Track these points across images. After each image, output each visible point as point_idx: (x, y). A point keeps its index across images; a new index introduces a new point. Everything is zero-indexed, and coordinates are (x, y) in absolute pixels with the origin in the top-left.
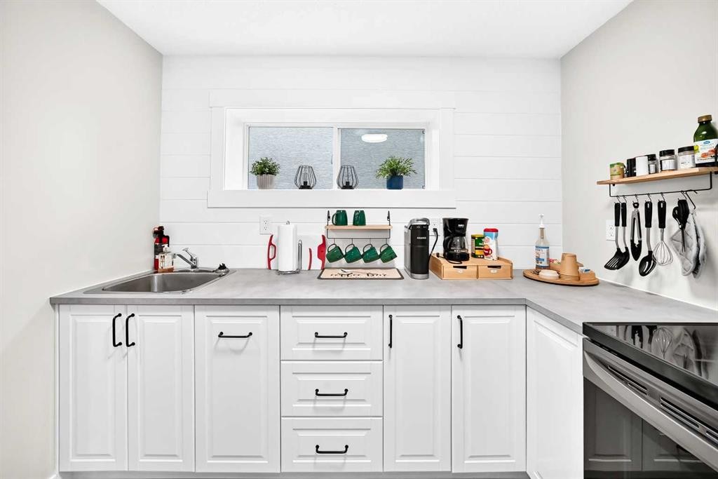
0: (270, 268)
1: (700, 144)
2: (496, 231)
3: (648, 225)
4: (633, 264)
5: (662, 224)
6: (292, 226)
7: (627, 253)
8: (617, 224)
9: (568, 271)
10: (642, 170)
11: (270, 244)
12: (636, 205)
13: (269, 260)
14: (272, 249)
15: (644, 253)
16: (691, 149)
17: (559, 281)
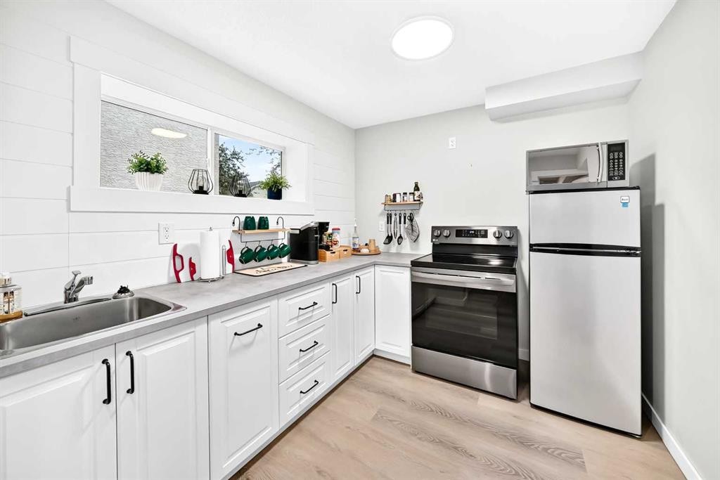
0: (179, 281)
1: (416, 192)
2: (339, 229)
3: (400, 223)
4: (395, 240)
5: (405, 223)
6: (215, 232)
7: (392, 236)
8: (388, 223)
9: (372, 248)
10: (398, 199)
11: (175, 254)
12: (396, 215)
13: (177, 273)
14: (178, 260)
15: (398, 236)
16: (413, 193)
17: (369, 253)
